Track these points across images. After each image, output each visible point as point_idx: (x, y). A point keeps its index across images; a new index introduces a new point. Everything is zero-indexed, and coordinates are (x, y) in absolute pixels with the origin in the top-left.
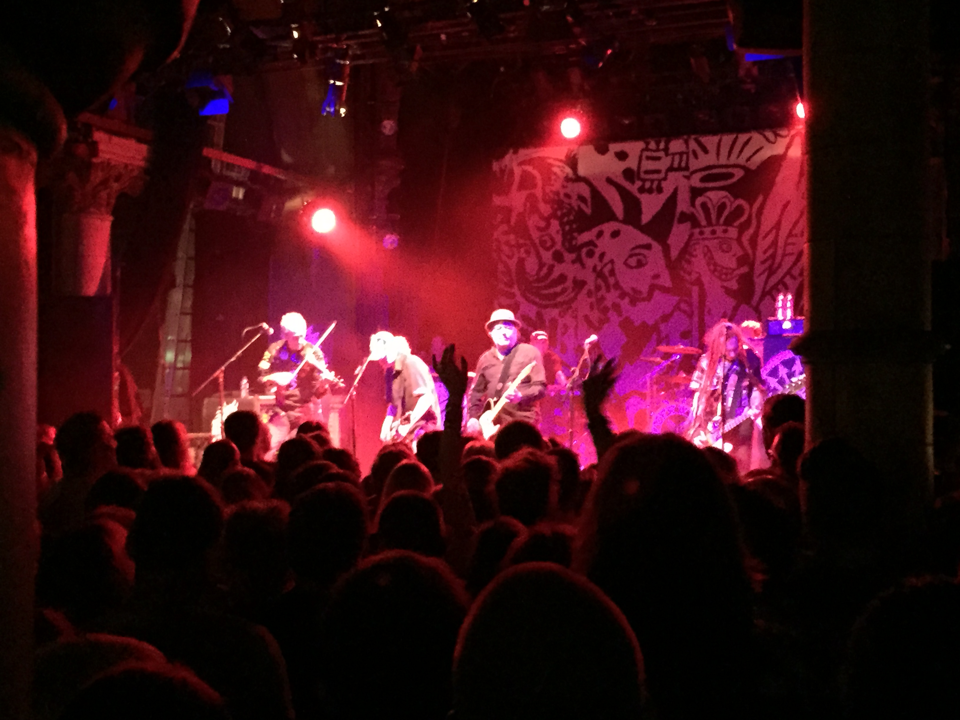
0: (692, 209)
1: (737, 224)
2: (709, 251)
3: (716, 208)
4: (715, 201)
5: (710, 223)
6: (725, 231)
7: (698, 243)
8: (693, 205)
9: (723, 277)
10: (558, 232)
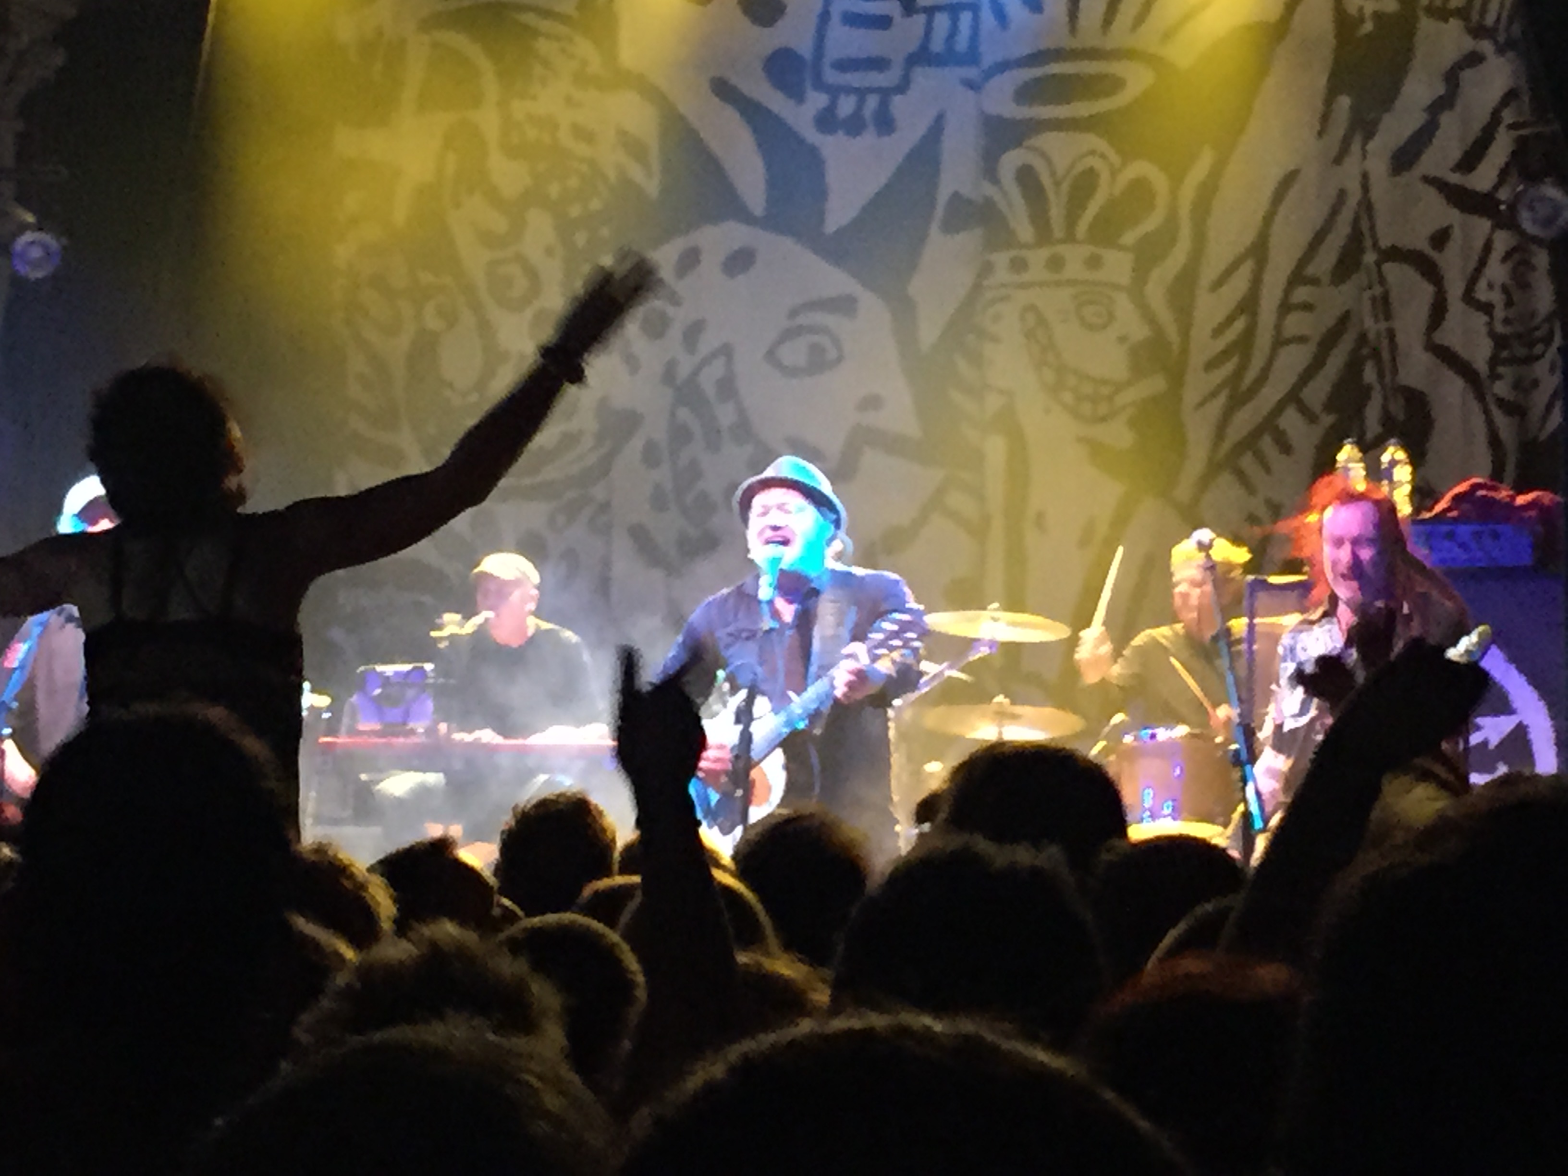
0: (989, 189)
1: (1129, 238)
2: (1042, 321)
3: (1065, 187)
4: (1061, 165)
5: (1044, 235)
6: (1094, 262)
7: (1004, 299)
8: (990, 172)
9: (1086, 408)
10: (549, 252)
